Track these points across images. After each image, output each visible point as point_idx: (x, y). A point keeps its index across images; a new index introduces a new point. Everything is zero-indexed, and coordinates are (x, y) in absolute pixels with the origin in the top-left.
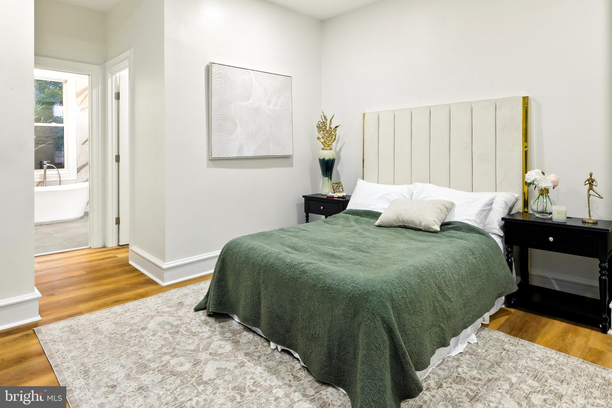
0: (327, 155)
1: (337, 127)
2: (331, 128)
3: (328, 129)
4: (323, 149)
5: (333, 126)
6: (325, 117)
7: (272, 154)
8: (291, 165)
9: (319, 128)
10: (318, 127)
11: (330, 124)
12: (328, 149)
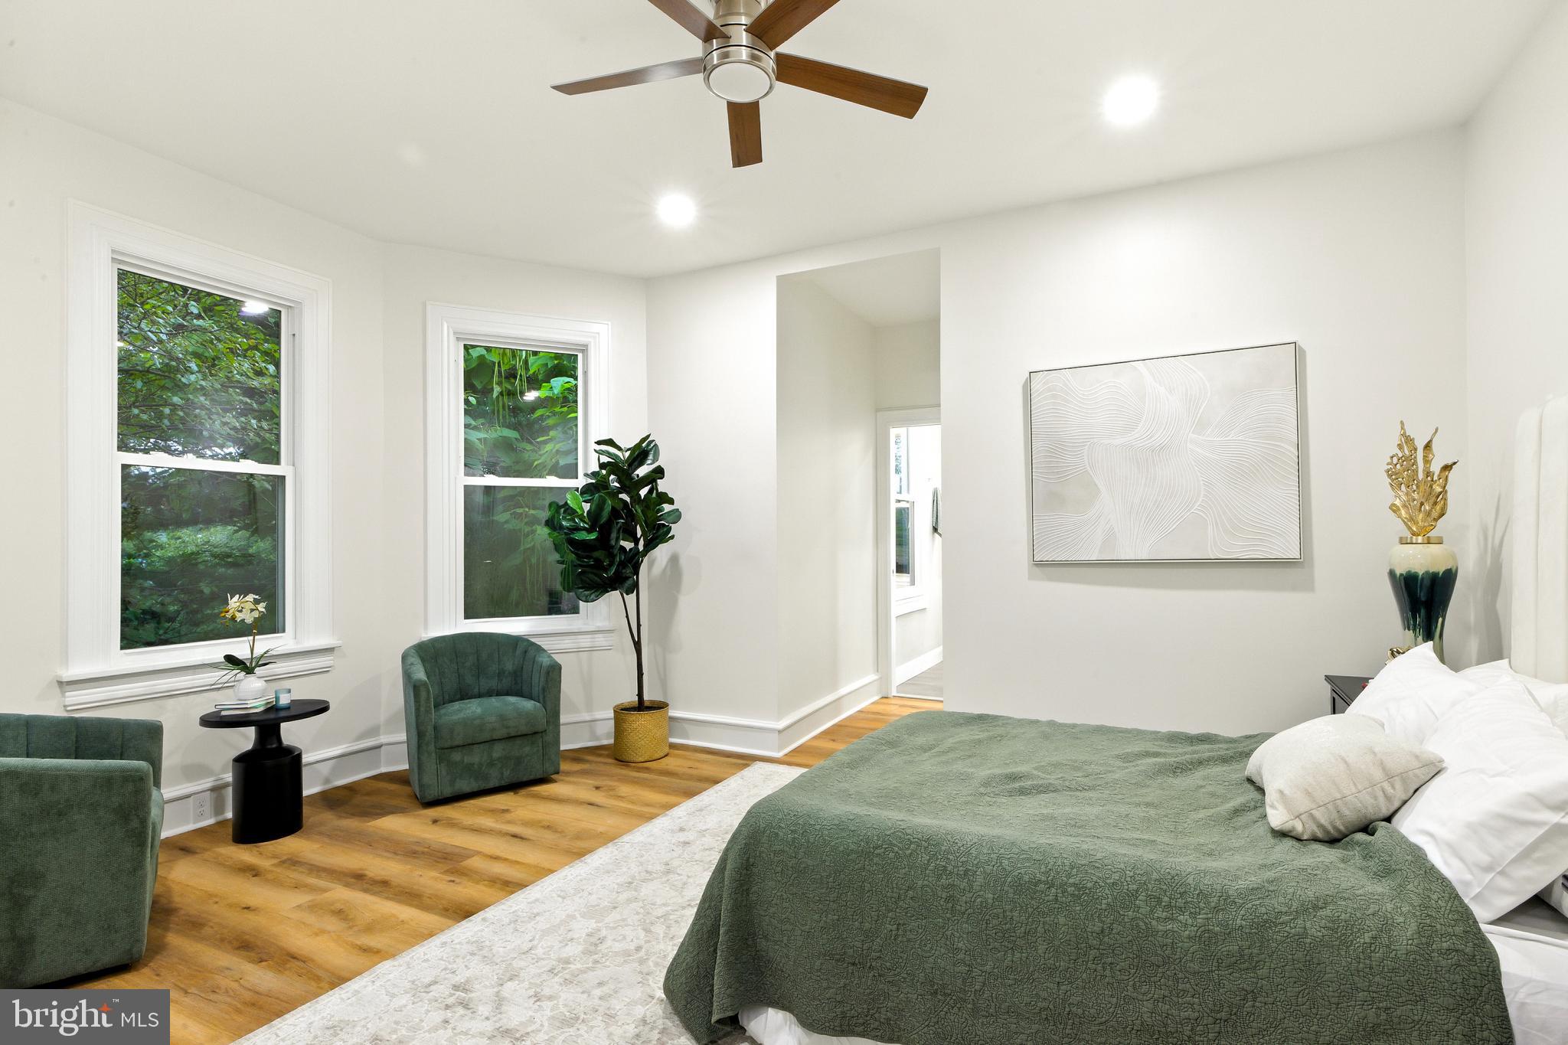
0: (1420, 559)
1: (1447, 468)
2: (1428, 474)
3: (1421, 476)
4: (1403, 541)
5: (1436, 467)
6: (1409, 440)
7: (1212, 553)
8: (1308, 586)
9: (1393, 477)
10: (1390, 474)
11: (1427, 461)
12: (1419, 541)
